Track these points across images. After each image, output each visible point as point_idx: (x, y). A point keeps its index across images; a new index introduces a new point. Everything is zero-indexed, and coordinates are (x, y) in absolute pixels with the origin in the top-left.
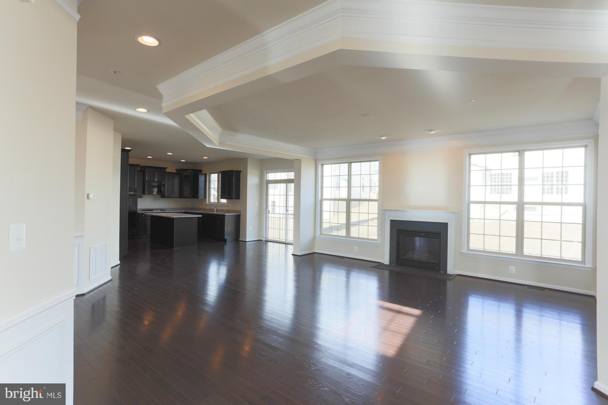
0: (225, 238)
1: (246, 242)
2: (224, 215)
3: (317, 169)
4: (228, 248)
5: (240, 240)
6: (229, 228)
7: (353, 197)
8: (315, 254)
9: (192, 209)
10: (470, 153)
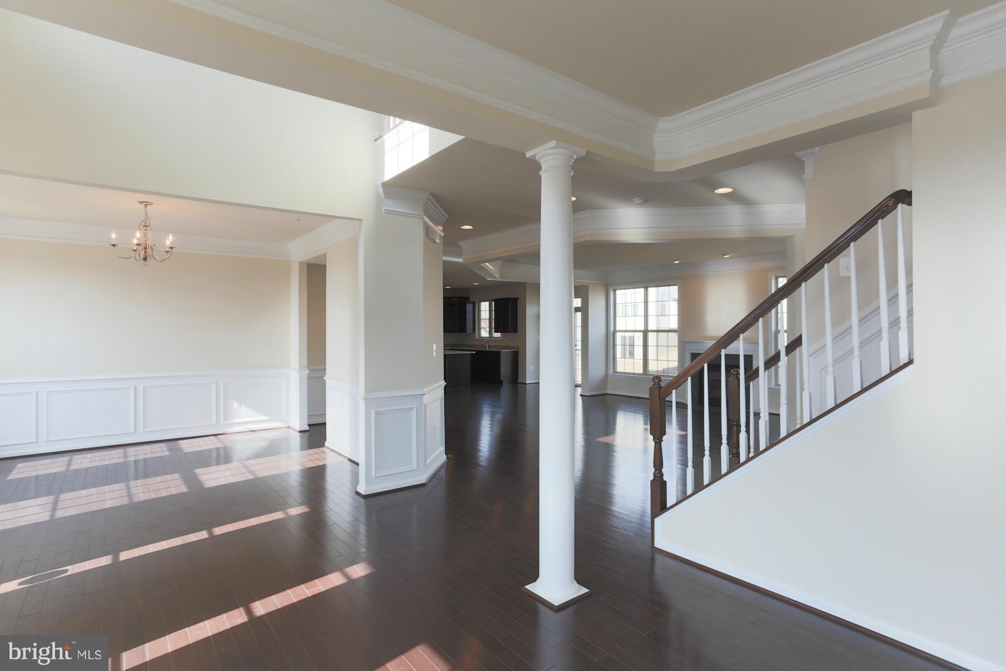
0: (501, 379)
1: (526, 384)
2: (500, 352)
3: (609, 294)
4: (505, 391)
5: (518, 382)
6: (505, 369)
7: (650, 328)
8: (608, 396)
9: (458, 345)
10: (777, 275)
